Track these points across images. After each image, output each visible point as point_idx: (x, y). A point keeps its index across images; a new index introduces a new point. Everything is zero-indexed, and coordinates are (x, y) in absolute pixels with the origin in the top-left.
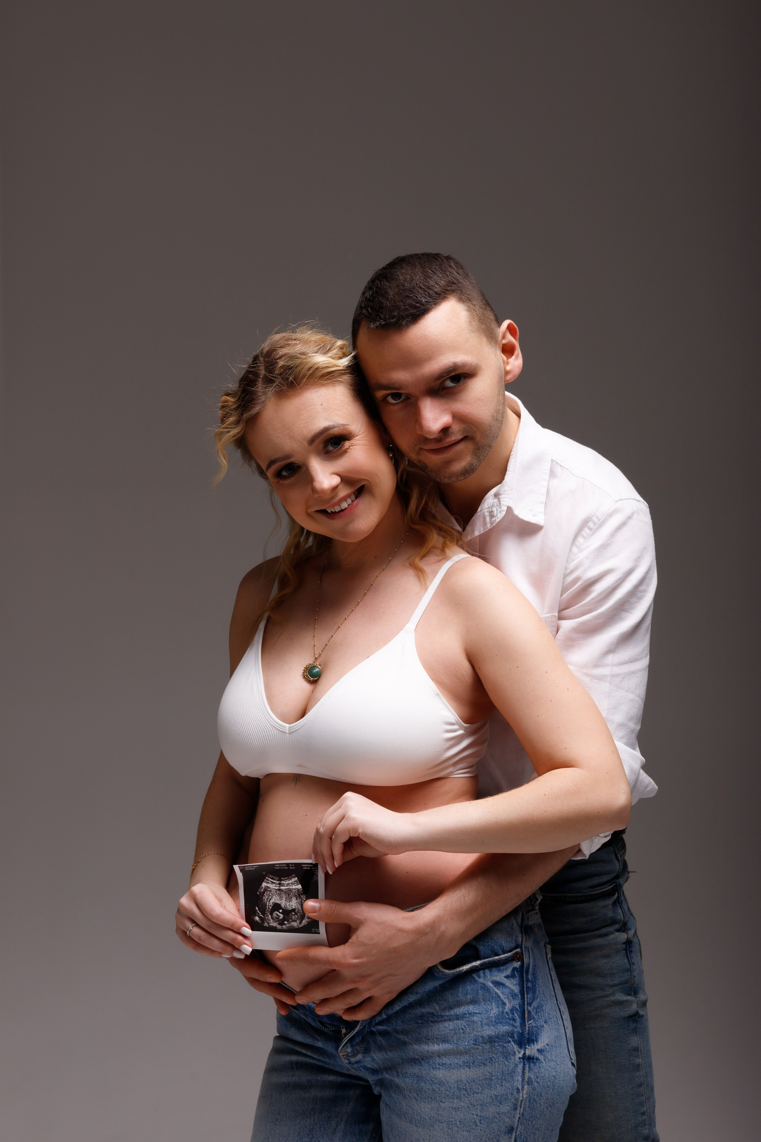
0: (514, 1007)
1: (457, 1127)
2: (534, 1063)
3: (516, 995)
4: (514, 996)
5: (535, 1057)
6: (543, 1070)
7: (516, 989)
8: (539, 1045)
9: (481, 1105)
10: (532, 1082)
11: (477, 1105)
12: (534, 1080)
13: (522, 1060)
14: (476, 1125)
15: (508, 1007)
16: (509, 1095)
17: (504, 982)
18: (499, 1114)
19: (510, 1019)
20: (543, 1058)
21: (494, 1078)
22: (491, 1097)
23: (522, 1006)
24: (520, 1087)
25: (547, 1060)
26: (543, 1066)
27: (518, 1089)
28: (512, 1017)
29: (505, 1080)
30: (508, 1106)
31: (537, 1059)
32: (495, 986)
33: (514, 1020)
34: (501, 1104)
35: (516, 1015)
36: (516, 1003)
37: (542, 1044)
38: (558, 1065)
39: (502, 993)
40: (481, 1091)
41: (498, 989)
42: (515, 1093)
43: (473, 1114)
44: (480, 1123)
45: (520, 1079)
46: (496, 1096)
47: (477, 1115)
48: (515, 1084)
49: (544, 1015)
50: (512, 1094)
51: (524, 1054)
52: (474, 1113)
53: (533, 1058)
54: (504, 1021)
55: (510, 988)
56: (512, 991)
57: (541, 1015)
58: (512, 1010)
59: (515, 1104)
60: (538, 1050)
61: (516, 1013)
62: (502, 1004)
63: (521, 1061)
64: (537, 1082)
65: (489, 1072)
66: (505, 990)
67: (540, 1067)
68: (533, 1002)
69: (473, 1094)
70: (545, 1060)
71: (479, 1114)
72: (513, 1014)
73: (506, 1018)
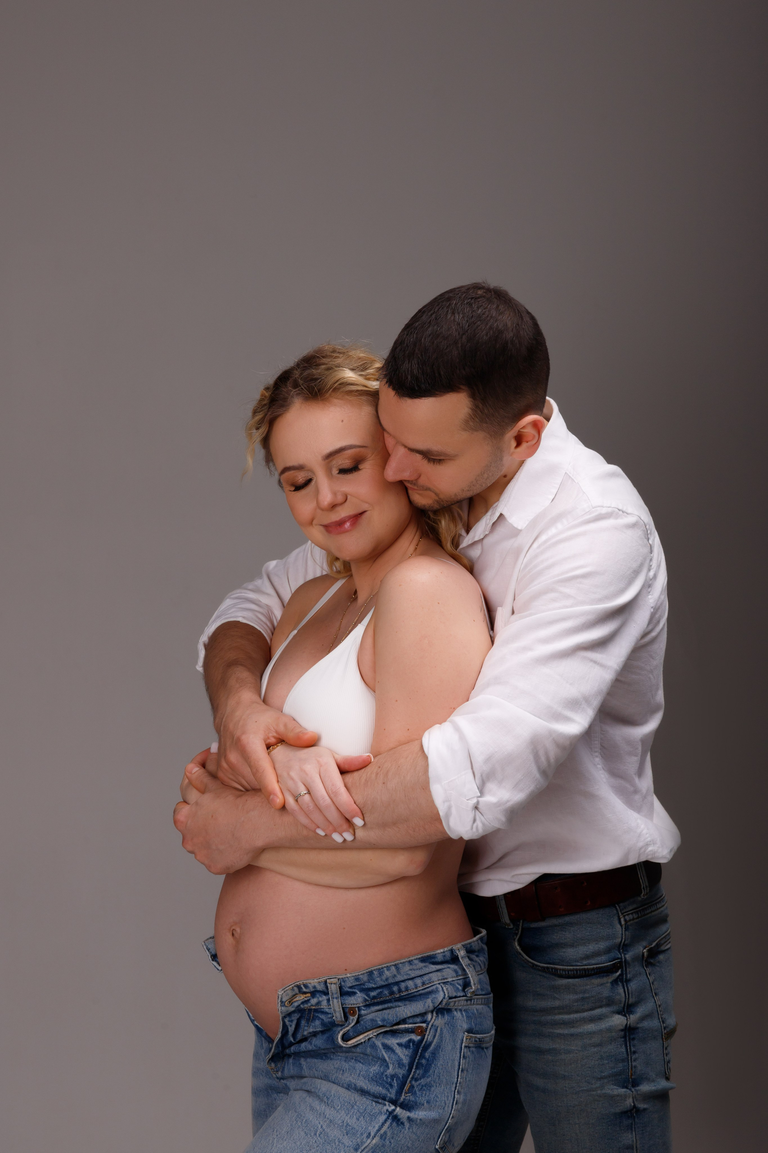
0: (396, 1074)
1: (301, 1123)
2: (398, 1124)
3: (403, 1065)
4: (400, 1064)
5: (401, 1121)
6: (401, 1135)
7: (406, 1061)
8: (412, 1115)
9: (331, 1121)
10: (385, 1138)
11: (328, 1118)
12: (388, 1138)
13: (388, 1113)
14: (315, 1134)
15: (390, 1071)
16: (359, 1133)
17: (395, 1048)
18: (339, 1142)
19: (387, 1083)
20: (408, 1126)
21: (355, 1107)
22: (344, 1122)
23: (406, 1077)
24: (372, 1134)
25: (411, 1130)
26: (404, 1132)
27: (369, 1134)
28: (390, 1082)
29: (364, 1117)
30: (352, 1141)
31: (403, 1123)
32: (384, 1049)
33: (391, 1086)
34: (347, 1135)
35: (395, 1081)
36: (401, 1072)
37: (416, 1116)
38: (419, 1141)
39: (389, 1057)
40: (339, 1109)
41: (386, 1052)
42: (365, 1135)
43: (319, 1123)
44: (319, 1135)
45: (377, 1128)
46: (348, 1124)
47: (322, 1127)
48: (370, 1128)
49: (429, 1095)
50: (362, 1134)
51: (394, 1110)
52: (321, 1123)
53: (399, 1120)
54: (380, 1082)
55: (399, 1056)
56: (401, 1060)
57: (426, 1094)
58: (393, 1077)
59: (358, 1145)
60: (409, 1118)
61: (396, 1080)
62: (386, 1066)
63: (386, 1113)
64: (390, 1142)
65: (355, 1099)
66: (392, 1056)
67: (401, 1132)
68: (421, 1079)
69: (331, 1107)
70: (409, 1129)
71: (324, 1127)
72: (393, 1080)
73: (383, 1080)
